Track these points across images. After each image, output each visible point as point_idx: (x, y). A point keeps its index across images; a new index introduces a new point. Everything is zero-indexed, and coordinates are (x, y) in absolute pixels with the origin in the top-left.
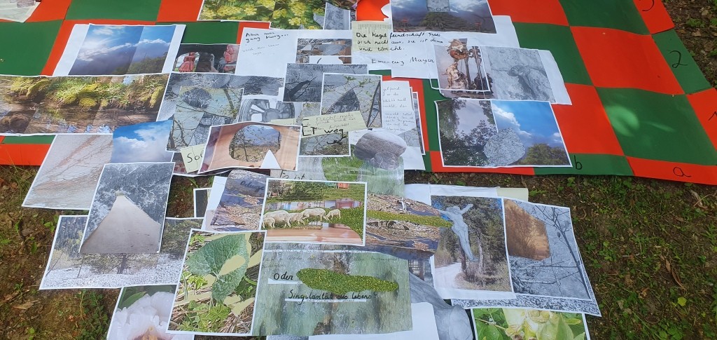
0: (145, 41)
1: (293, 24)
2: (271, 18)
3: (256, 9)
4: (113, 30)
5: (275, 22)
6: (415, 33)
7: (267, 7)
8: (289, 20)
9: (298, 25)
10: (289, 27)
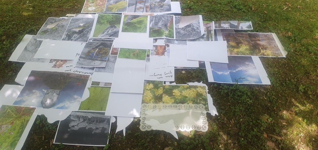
0: (226, 74)
1: (151, 84)
2: (164, 88)
3: (174, 94)
4: (248, 80)
5: (161, 85)
6: (78, 73)
7: (167, 96)
8: (153, 87)
9: (148, 84)
10: (153, 82)
